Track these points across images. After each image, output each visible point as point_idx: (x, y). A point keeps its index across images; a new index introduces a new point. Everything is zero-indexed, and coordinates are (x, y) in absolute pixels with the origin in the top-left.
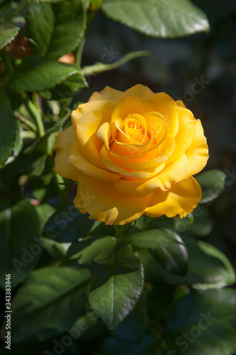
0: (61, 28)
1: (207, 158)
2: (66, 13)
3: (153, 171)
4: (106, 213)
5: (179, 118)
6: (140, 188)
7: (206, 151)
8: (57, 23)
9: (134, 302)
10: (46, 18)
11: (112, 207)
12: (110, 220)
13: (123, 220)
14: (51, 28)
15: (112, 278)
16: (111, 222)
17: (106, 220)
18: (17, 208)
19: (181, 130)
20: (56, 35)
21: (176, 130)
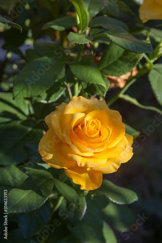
0: (120, 62)
1: (115, 171)
2: (128, 57)
3: (82, 153)
4: (46, 153)
5: (120, 142)
6: (70, 155)
7: (118, 167)
8: (121, 59)
9: (28, 209)
10: (118, 53)
11: (51, 153)
12: (45, 158)
13: (51, 163)
14: (116, 59)
15: (31, 191)
16: (45, 159)
17: (44, 157)
18: (35, 130)
19: (115, 147)
20: (115, 64)
21: (113, 145)
